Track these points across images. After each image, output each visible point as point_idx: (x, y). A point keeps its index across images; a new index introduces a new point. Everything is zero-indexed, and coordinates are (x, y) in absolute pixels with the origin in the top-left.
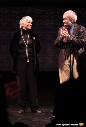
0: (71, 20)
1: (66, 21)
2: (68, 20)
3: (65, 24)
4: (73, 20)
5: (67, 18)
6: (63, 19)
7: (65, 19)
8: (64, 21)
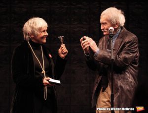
0: (113, 25)
1: (106, 27)
2: (109, 24)
3: (104, 33)
4: (117, 24)
5: (107, 22)
6: (101, 24)
7: (103, 24)
8: (102, 28)
